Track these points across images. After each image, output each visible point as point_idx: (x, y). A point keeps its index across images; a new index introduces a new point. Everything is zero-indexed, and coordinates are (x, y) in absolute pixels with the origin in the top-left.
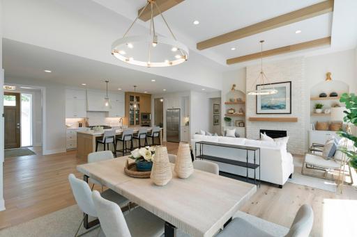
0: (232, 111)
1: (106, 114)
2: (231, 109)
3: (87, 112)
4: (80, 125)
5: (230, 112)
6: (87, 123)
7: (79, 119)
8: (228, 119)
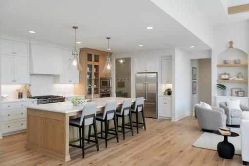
0: (227, 77)
1: (55, 78)
2: (225, 74)
3: (32, 75)
4: (20, 96)
5: (223, 77)
6: (28, 92)
7: (18, 87)
8: (222, 87)
